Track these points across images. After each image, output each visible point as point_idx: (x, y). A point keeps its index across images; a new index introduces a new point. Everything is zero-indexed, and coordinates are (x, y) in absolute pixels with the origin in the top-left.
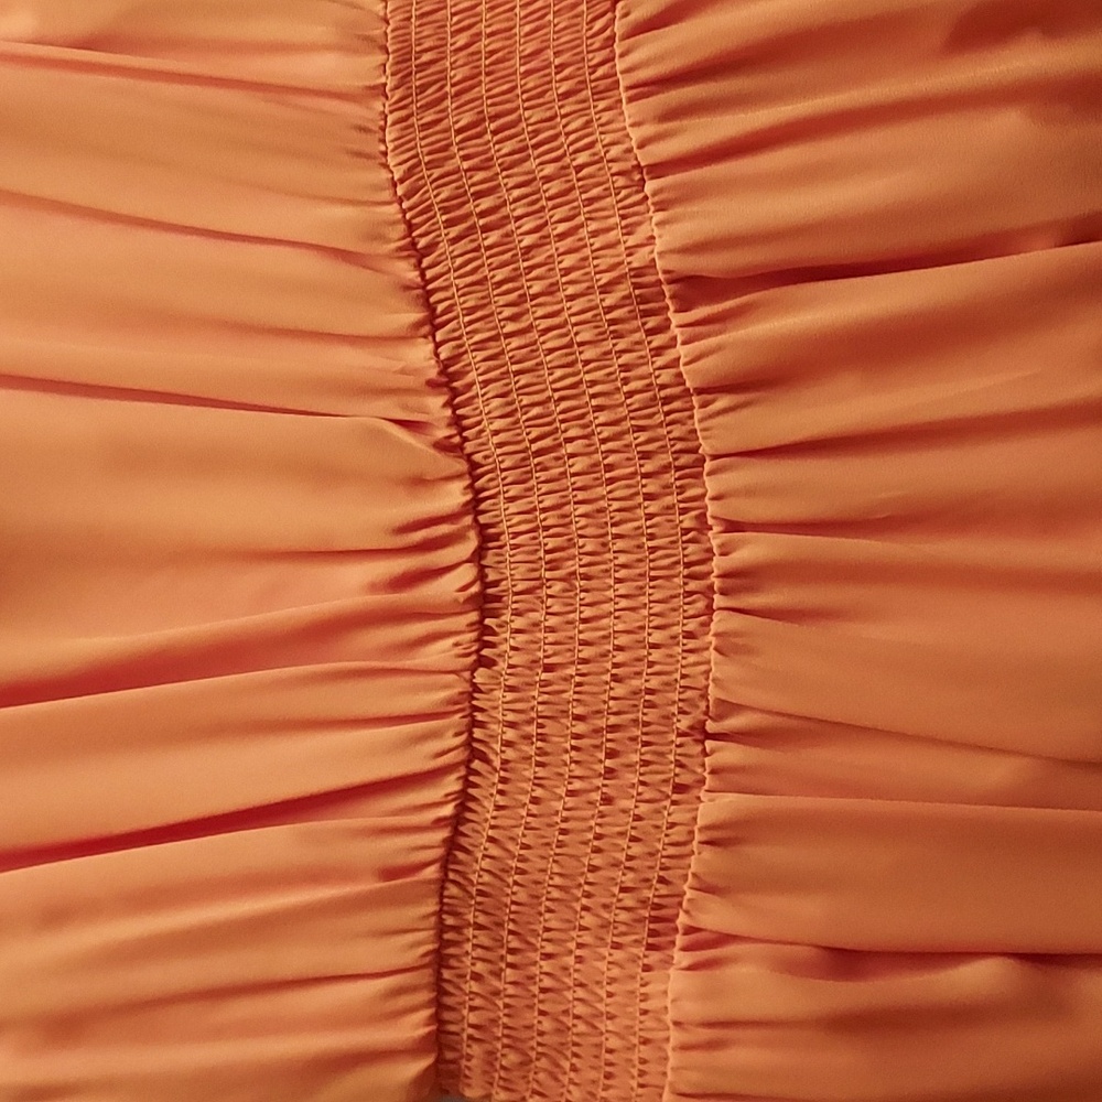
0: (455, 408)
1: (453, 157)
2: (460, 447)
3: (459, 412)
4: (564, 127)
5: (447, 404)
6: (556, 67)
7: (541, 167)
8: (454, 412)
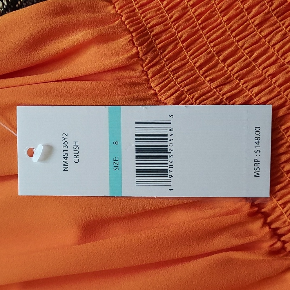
0: (269, 224)
1: (203, 83)
2: (283, 248)
3: (273, 226)
4: (269, 42)
5: (265, 224)
6: (246, 10)
7: (265, 70)
8: (270, 228)
